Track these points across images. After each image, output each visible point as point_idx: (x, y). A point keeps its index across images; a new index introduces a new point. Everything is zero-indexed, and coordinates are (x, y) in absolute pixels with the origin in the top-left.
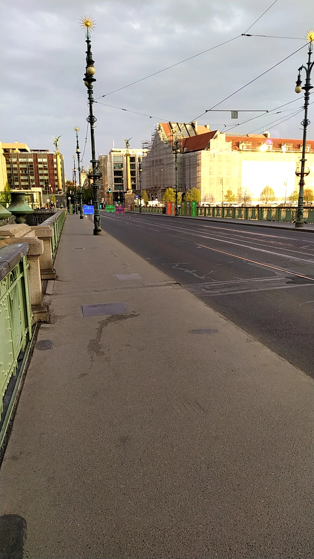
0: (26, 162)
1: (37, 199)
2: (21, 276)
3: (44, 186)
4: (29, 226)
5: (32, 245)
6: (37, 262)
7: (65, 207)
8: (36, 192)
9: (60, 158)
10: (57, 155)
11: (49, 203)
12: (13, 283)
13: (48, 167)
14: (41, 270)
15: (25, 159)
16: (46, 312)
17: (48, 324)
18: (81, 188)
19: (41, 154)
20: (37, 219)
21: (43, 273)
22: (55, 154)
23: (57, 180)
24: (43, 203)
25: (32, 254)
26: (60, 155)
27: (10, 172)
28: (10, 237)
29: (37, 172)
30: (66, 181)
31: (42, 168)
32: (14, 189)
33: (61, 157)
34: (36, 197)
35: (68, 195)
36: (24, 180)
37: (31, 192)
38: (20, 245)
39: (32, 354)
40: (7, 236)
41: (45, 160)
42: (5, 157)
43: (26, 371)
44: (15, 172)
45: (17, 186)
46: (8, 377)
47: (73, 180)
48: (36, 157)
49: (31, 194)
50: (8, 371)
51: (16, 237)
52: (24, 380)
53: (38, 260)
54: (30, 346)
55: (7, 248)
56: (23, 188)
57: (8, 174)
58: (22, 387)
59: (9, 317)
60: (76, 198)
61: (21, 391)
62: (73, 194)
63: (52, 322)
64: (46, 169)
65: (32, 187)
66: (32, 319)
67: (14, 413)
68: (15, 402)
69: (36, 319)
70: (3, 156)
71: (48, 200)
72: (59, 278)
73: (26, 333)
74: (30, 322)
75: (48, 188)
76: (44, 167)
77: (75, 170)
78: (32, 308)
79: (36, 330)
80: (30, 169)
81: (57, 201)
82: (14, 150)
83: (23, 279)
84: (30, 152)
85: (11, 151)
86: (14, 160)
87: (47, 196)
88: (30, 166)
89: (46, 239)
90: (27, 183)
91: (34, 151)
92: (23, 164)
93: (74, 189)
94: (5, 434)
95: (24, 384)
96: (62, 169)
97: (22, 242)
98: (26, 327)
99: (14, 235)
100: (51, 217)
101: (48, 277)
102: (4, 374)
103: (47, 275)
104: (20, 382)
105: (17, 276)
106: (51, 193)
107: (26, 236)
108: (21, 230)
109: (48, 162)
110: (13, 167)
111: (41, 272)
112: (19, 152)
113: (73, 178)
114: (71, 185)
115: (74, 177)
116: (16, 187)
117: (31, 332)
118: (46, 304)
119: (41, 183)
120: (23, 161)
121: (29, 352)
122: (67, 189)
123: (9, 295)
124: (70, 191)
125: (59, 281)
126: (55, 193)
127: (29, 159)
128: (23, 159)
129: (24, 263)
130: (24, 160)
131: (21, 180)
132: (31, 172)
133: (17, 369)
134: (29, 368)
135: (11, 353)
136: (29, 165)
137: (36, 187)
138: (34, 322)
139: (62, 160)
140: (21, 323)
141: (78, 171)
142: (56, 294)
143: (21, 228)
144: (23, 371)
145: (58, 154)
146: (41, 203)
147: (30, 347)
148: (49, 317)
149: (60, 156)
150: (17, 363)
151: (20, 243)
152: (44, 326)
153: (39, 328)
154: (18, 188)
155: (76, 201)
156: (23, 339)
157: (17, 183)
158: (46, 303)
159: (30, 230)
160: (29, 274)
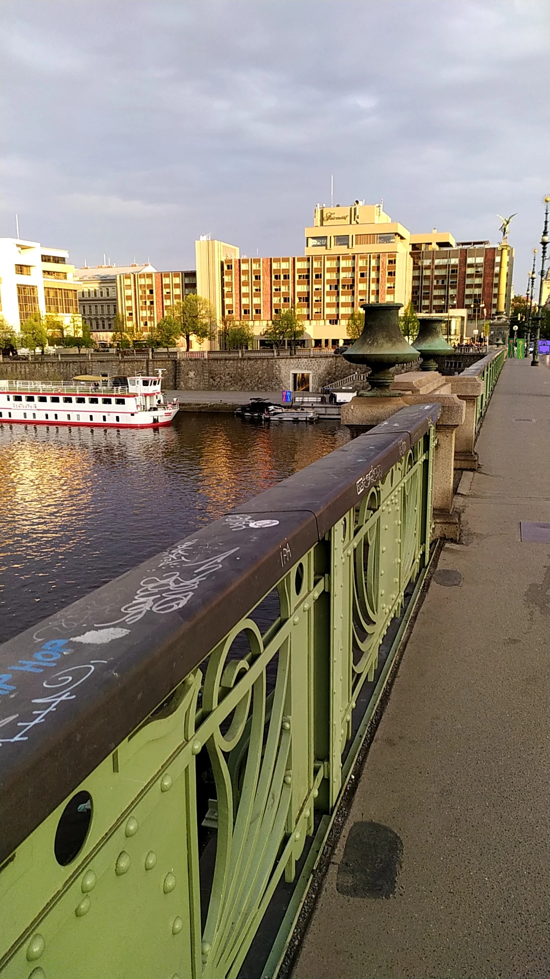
0: (446, 265)
1: (456, 330)
2: (424, 457)
3: (472, 306)
4: (443, 375)
5: (447, 408)
6: (452, 437)
7: (504, 344)
8: (455, 317)
9: (508, 255)
10: (503, 249)
11: (477, 337)
12: (411, 467)
13: (483, 272)
14: (455, 452)
15: (446, 260)
16: (456, 524)
17: (457, 543)
18: (541, 309)
19: (474, 250)
20: (452, 363)
21: (458, 458)
22: (500, 249)
23: (497, 296)
24: (466, 336)
25: (445, 424)
26: (509, 249)
27: (417, 283)
28: (413, 393)
29: (463, 282)
30: (512, 297)
31: (473, 274)
32: (421, 312)
33: (510, 253)
34: (455, 325)
35: (514, 321)
36: (438, 296)
37: (448, 317)
38: (427, 407)
39: (428, 589)
40: (407, 390)
41: (480, 260)
42: (412, 259)
43: (416, 614)
44: (426, 283)
45: (426, 307)
46: (389, 615)
47: (528, 294)
48: (464, 255)
49: (447, 321)
50: (390, 608)
51: (421, 393)
52: (411, 627)
53: (454, 435)
54: (426, 575)
55: (406, 410)
56: (434, 311)
57: (413, 287)
58: (408, 638)
59: (400, 522)
60: (529, 328)
61: (407, 642)
62: (524, 320)
63: (464, 542)
64: (480, 276)
65: (451, 308)
66: (431, 531)
67: (394, 675)
68: (396, 657)
69: (438, 533)
70: (409, 256)
71: (476, 332)
72: (483, 470)
73: (421, 552)
74: (428, 536)
75: (479, 310)
76: (477, 272)
77: (534, 276)
78: (433, 514)
79: (437, 551)
80: (452, 277)
81: (492, 332)
82: (430, 246)
83: (426, 462)
84: (455, 247)
85: (423, 247)
86: (427, 262)
87: (475, 323)
88: (453, 271)
89: (470, 399)
90: (443, 302)
91: (463, 244)
92: (440, 268)
93: (526, 311)
94: (378, 701)
95: (411, 633)
96: (509, 276)
97: (431, 402)
98: (422, 544)
99: (418, 391)
100: (479, 361)
101: (464, 465)
102: (384, 610)
103: (463, 462)
104: (406, 629)
105: (419, 457)
106: (483, 319)
107: (437, 393)
108: (429, 382)
109: (485, 262)
110: (424, 274)
111: (455, 456)
112: (437, 248)
113: (528, 290)
114: (523, 304)
115: (530, 288)
116: (424, 309)
117: (428, 553)
118: (458, 511)
119: (467, 302)
120: (441, 264)
121: (422, 585)
122: (513, 311)
123: (404, 487)
124: (519, 315)
125: (482, 475)
126: (490, 319)
127: (452, 259)
128: (442, 260)
129: (432, 437)
130: (444, 262)
131: (434, 296)
132: (451, 282)
133: (402, 607)
134: (421, 610)
135: (398, 580)
136: (450, 269)
137: (458, 308)
138: (435, 538)
139: (511, 259)
140: (415, 534)
141: (540, 276)
142: (474, 496)
143: (429, 378)
144: (412, 612)
145: (505, 247)
146: (462, 337)
147: (425, 578)
148: (460, 534)
149: (509, 251)
150: (403, 597)
151: (426, 403)
152: (451, 547)
153: (441, 548)
154: (427, 311)
155: (528, 333)
156: (415, 562)
157: (426, 303)
158: (456, 508)
159: (444, 382)
160: (436, 457)
